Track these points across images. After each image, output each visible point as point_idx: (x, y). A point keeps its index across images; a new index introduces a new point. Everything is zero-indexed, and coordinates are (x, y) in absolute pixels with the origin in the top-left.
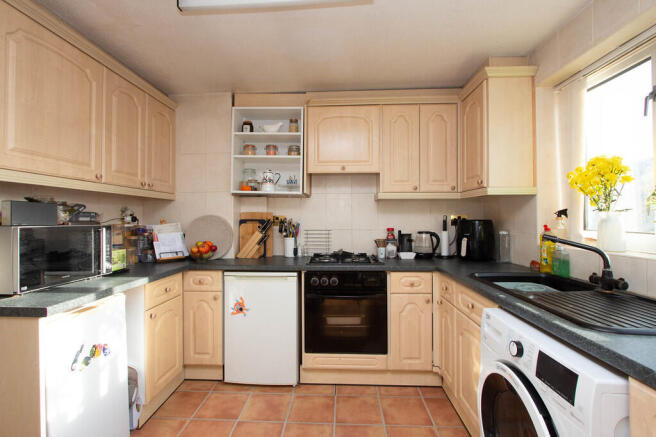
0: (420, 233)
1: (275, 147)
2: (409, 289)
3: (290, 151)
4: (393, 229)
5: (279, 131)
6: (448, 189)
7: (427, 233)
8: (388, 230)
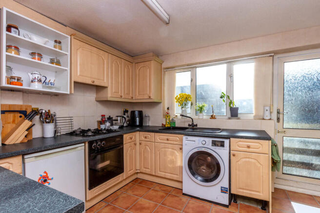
0: (118, 116)
1: (40, 55)
2: (130, 141)
3: (52, 62)
4: (104, 116)
5: (45, 44)
6: (130, 98)
7: (120, 116)
8: (102, 116)
